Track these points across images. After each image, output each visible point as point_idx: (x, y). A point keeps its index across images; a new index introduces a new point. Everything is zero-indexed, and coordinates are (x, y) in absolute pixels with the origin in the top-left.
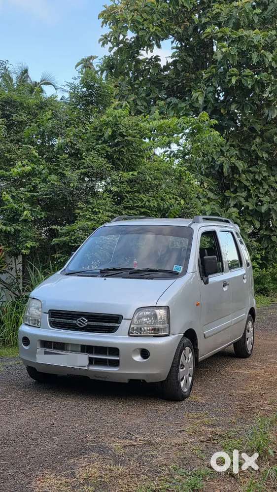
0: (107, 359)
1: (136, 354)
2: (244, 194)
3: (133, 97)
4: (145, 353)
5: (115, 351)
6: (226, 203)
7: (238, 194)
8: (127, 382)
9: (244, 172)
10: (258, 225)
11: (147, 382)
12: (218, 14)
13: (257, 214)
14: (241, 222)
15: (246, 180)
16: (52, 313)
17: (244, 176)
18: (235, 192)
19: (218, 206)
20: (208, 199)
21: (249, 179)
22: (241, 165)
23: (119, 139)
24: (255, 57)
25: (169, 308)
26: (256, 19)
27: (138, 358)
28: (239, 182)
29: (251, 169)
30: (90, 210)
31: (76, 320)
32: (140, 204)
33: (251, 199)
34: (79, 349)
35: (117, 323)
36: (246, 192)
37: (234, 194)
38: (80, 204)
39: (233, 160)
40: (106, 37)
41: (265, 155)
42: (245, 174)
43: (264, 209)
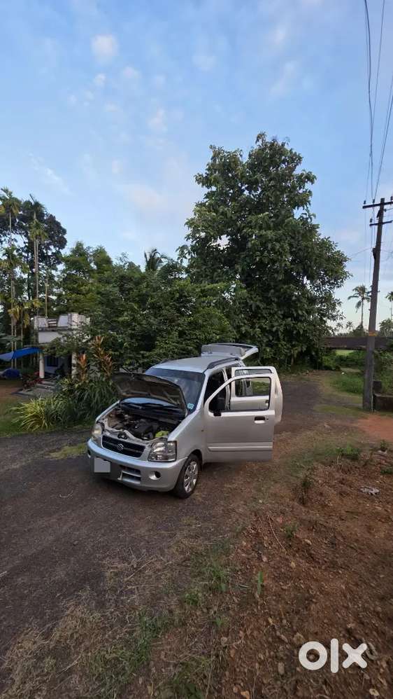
0: (134, 476)
1: (152, 474)
3: (204, 267)
4: (158, 475)
9: (264, 309)
10: (271, 338)
12: (251, 222)
13: (270, 332)
20: (244, 323)
22: (262, 306)
23: (184, 299)
24: (270, 246)
25: (176, 441)
26: (272, 224)
27: (153, 477)
28: (262, 314)
29: (268, 307)
31: (117, 444)
32: (194, 337)
35: (141, 451)
39: (258, 303)
40: (188, 235)
41: (276, 300)
43: (274, 329)
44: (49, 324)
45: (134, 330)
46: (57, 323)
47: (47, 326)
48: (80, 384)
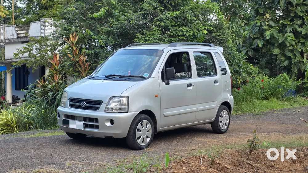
0: (94, 125)
1: (108, 122)
2: (299, 22)
4: (112, 122)
5: (96, 120)
6: (284, 29)
7: (294, 22)
8: (104, 137)
11: (114, 137)
14: (296, 43)
15: (301, 12)
16: (71, 99)
17: (300, 8)
18: (292, 21)
19: (276, 32)
21: (303, 10)
25: (128, 97)
27: (108, 124)
28: (295, 13)
29: (305, 2)
30: (143, 38)
31: (81, 103)
32: (180, 33)
33: (304, 26)
34: (82, 119)
35: (99, 105)
36: (301, 20)
37: (290, 22)
38: (138, 35)
42: (300, 7)
44: (18, 34)
45: (112, 27)
46: (27, 33)
47: (16, 36)
48: (54, 84)
